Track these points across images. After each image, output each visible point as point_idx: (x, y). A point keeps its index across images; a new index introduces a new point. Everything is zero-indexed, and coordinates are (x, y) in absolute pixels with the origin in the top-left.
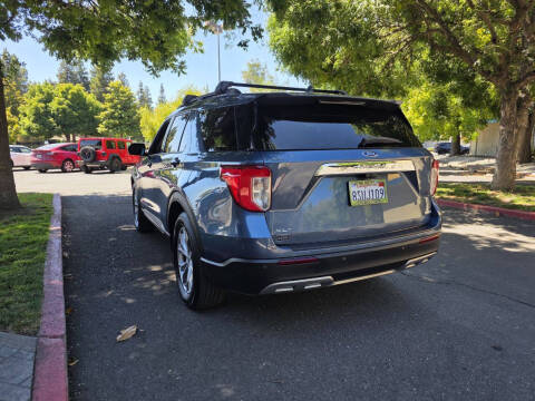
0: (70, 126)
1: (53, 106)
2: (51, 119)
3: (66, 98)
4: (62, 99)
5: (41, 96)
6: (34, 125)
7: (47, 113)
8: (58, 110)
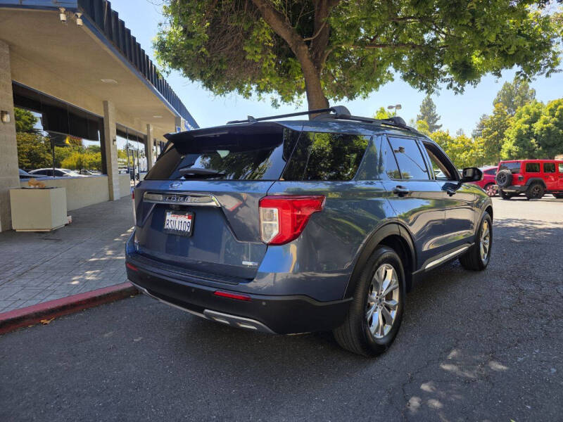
0: (553, 146)
1: (538, 126)
2: (533, 141)
3: (553, 116)
4: (548, 118)
5: (527, 117)
6: (514, 148)
7: (530, 134)
8: (542, 129)
